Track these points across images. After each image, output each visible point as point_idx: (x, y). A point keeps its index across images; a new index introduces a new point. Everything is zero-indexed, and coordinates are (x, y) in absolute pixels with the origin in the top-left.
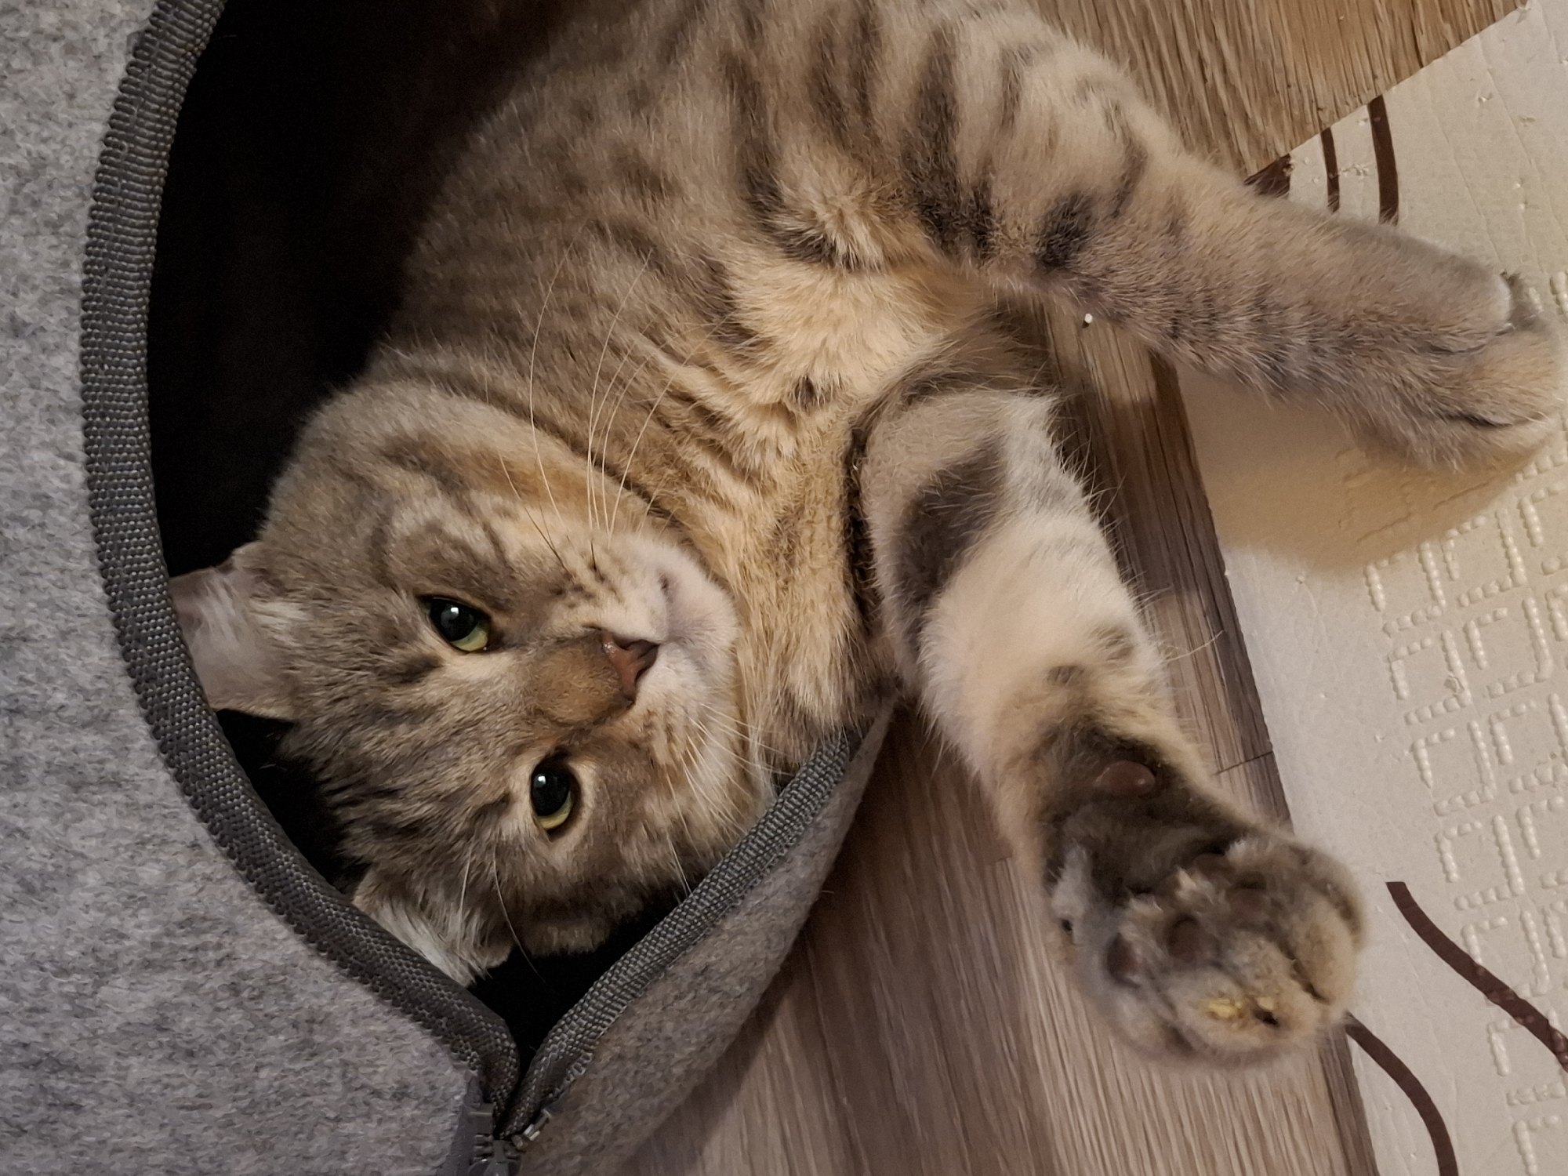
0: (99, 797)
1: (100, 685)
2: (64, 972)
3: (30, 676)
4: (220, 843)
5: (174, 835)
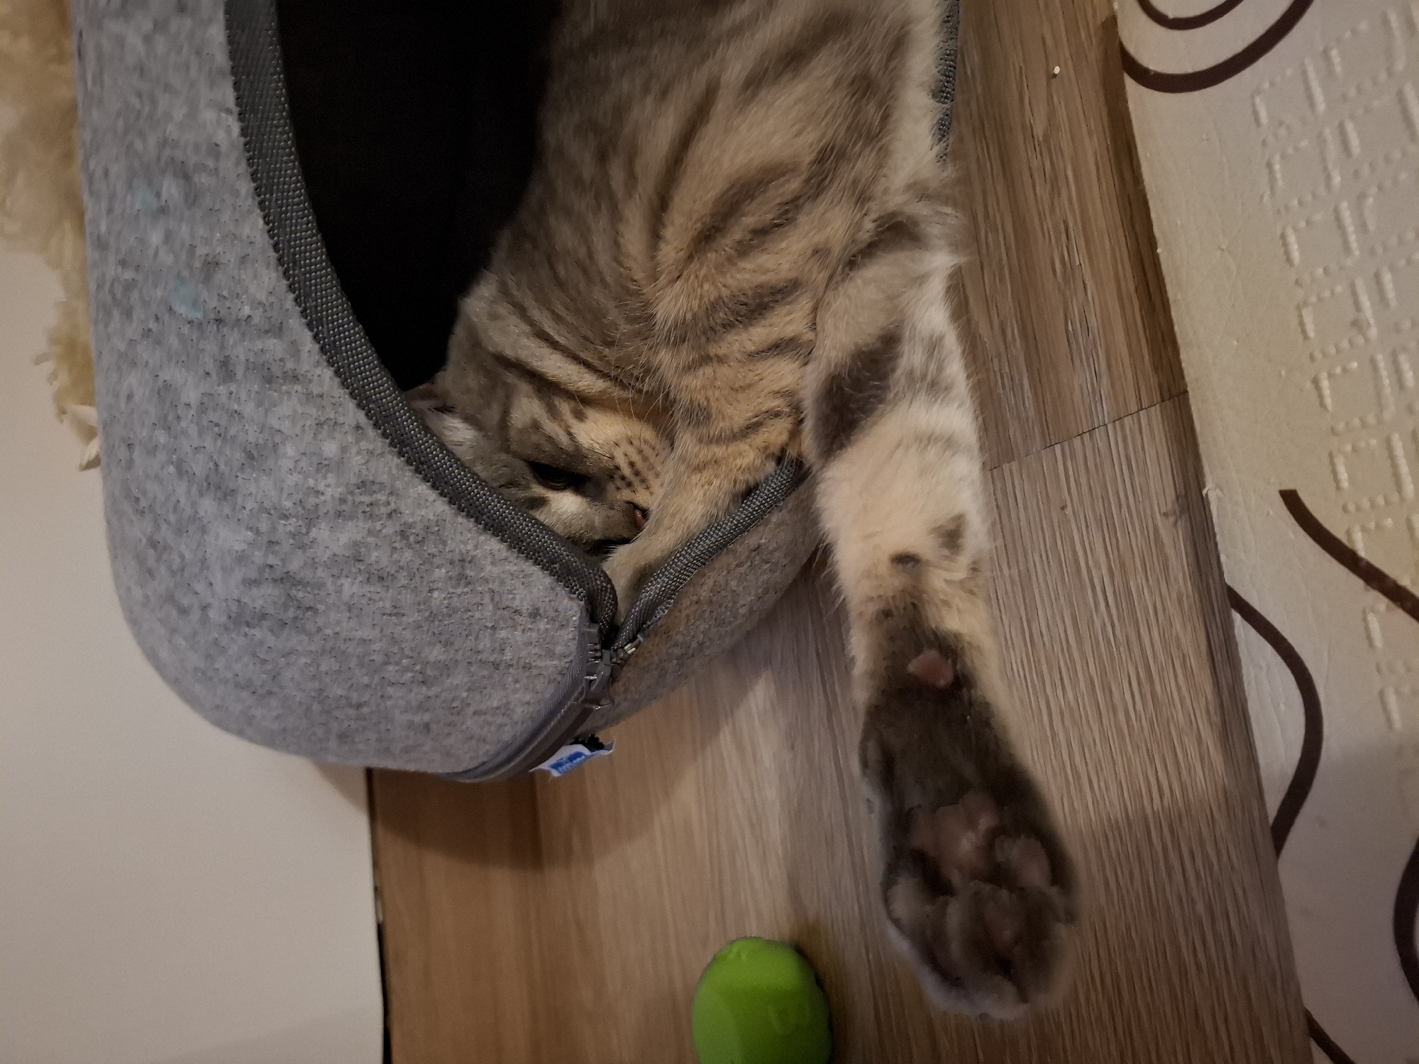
0: (285, 388)
3: (226, 293)
4: (376, 425)
5: (342, 419)
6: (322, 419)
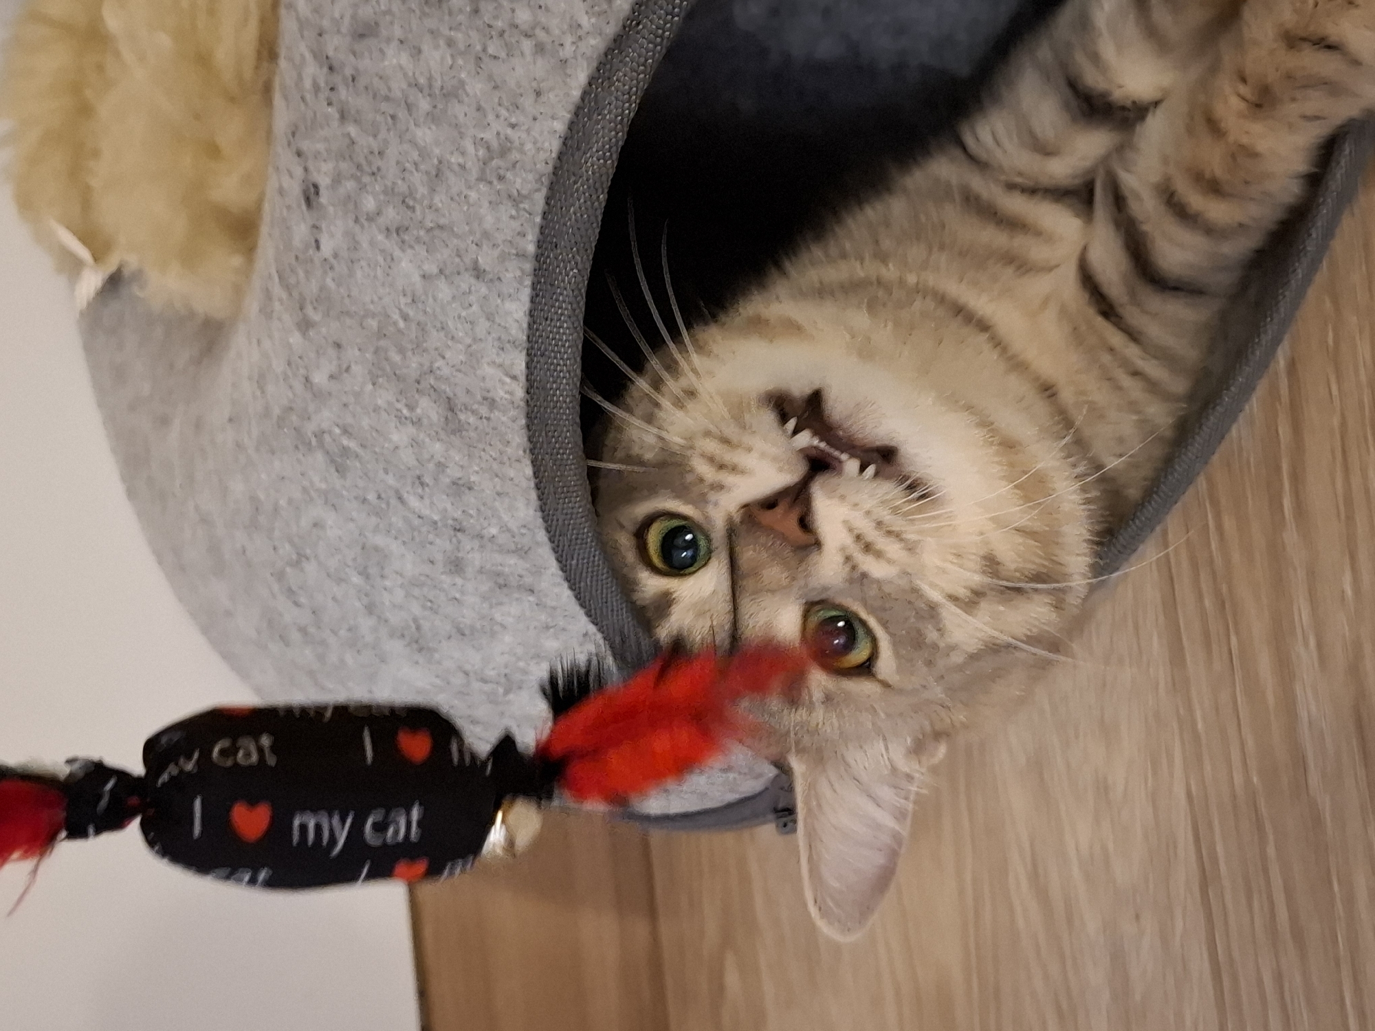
0: (515, 596)
3: (472, 512)
5: (570, 627)
6: (551, 624)
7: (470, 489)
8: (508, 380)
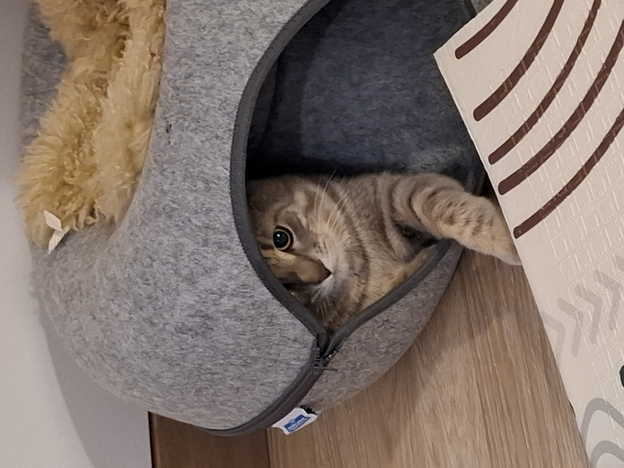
0: (224, 251)
1: (228, 224)
2: (213, 294)
3: (212, 220)
5: (242, 263)
7: (212, 211)
8: (225, 170)
